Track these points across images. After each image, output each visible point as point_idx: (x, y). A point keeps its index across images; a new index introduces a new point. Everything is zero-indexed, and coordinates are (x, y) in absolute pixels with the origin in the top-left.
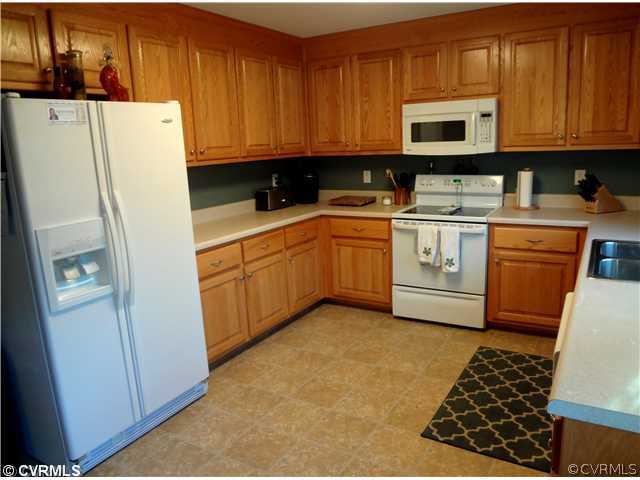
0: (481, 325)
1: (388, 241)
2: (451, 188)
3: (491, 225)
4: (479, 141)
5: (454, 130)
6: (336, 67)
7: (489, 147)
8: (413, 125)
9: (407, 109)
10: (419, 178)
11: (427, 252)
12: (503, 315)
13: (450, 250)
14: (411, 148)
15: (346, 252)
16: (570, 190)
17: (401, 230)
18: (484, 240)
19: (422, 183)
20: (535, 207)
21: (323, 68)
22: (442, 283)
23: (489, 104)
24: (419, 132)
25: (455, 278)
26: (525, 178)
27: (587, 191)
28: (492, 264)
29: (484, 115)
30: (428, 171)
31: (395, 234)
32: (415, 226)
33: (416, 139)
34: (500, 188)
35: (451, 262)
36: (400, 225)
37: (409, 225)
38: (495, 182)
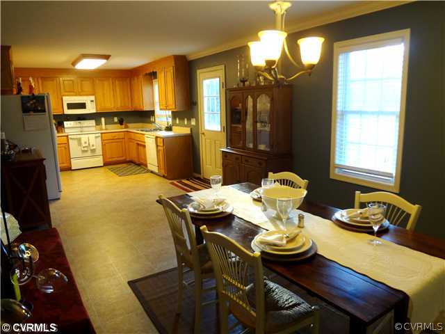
0: (102, 165)
1: (67, 143)
2: (79, 125)
3: (102, 133)
4: (91, 109)
5: (83, 106)
7: (94, 111)
8: (68, 104)
9: (64, 98)
11: (85, 143)
13: (92, 141)
14: (68, 112)
16: (116, 123)
17: (71, 139)
18: (100, 138)
19: (67, 124)
20: (106, 129)
22: (89, 153)
23: (93, 98)
24: (71, 106)
25: (93, 151)
26: (103, 119)
27: (121, 122)
28: (103, 145)
29: (92, 101)
30: (68, 120)
31: (70, 141)
32: (78, 136)
33: (69, 108)
34: (94, 124)
35: (93, 146)
36: (72, 137)
37: (75, 137)
38: (93, 122)
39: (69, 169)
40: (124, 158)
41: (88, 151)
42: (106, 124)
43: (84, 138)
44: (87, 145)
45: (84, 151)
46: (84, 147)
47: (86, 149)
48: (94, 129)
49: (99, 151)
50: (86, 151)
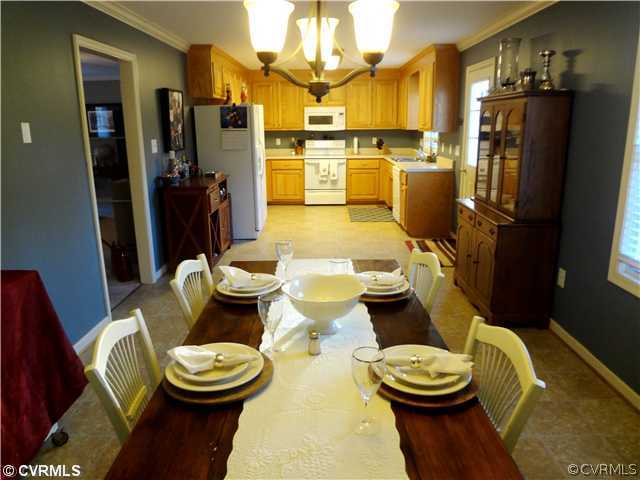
0: (344, 203)
1: (303, 170)
2: (323, 146)
3: (347, 160)
4: (338, 125)
5: (327, 120)
6: (269, 86)
7: (343, 128)
8: (310, 117)
9: (306, 109)
10: (307, 142)
11: (325, 171)
12: (352, 197)
13: (334, 170)
14: (309, 127)
15: (280, 177)
16: (373, 146)
17: (308, 163)
18: (344, 166)
19: (309, 144)
20: (359, 153)
21: (261, 86)
22: (328, 186)
23: (342, 109)
24: (314, 120)
25: (334, 182)
26: (356, 140)
27: (379, 145)
28: (348, 176)
29: (341, 114)
30: (311, 138)
31: (306, 166)
32: (317, 161)
33: (310, 123)
34: (344, 146)
35: (334, 175)
36: (309, 161)
37: (313, 161)
38: (342, 143)
39: (302, 203)
40: (375, 197)
41: (328, 181)
42: (359, 147)
43: (323, 164)
44: (326, 173)
45: (322, 182)
46: (323, 176)
47: (324, 179)
48: (343, 152)
49: (342, 184)
50: (325, 182)
